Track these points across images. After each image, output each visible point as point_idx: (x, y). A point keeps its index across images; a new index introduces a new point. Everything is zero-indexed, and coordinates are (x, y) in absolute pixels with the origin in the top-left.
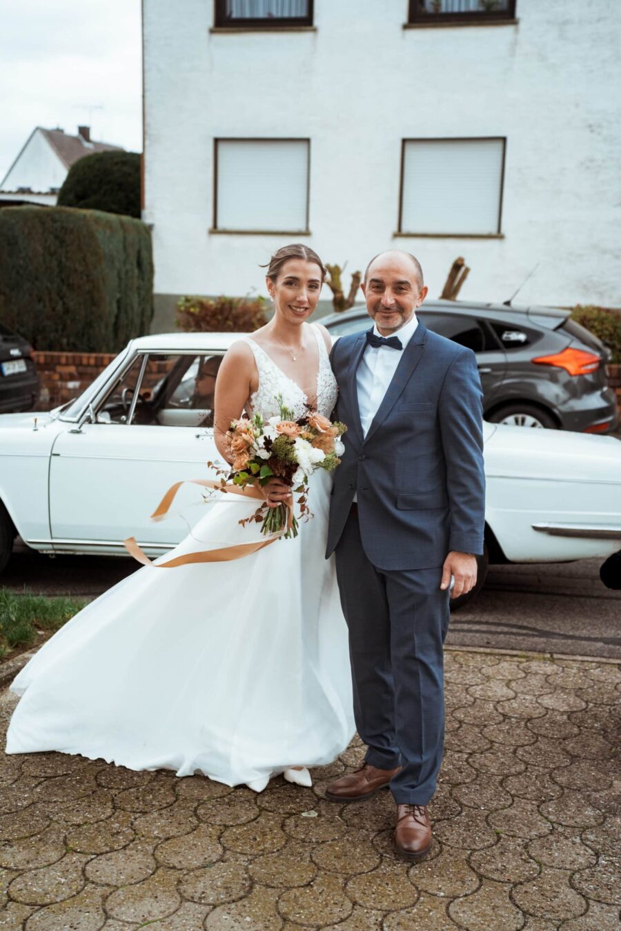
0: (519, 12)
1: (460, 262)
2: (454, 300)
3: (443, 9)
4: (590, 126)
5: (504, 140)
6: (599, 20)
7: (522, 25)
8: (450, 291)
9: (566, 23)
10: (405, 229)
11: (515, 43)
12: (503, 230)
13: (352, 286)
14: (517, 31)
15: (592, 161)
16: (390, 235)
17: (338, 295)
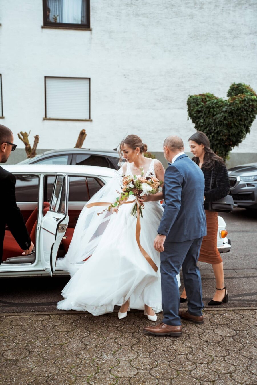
0: (92, 26)
1: (84, 132)
2: (81, 148)
3: (58, 21)
4: (124, 75)
5: (89, 79)
6: (124, 32)
7: (93, 31)
8: (79, 144)
9: (111, 32)
10: (48, 117)
11: (91, 39)
12: (91, 118)
13: (35, 142)
14: (91, 33)
15: (126, 90)
16: (42, 119)
17: (28, 146)
